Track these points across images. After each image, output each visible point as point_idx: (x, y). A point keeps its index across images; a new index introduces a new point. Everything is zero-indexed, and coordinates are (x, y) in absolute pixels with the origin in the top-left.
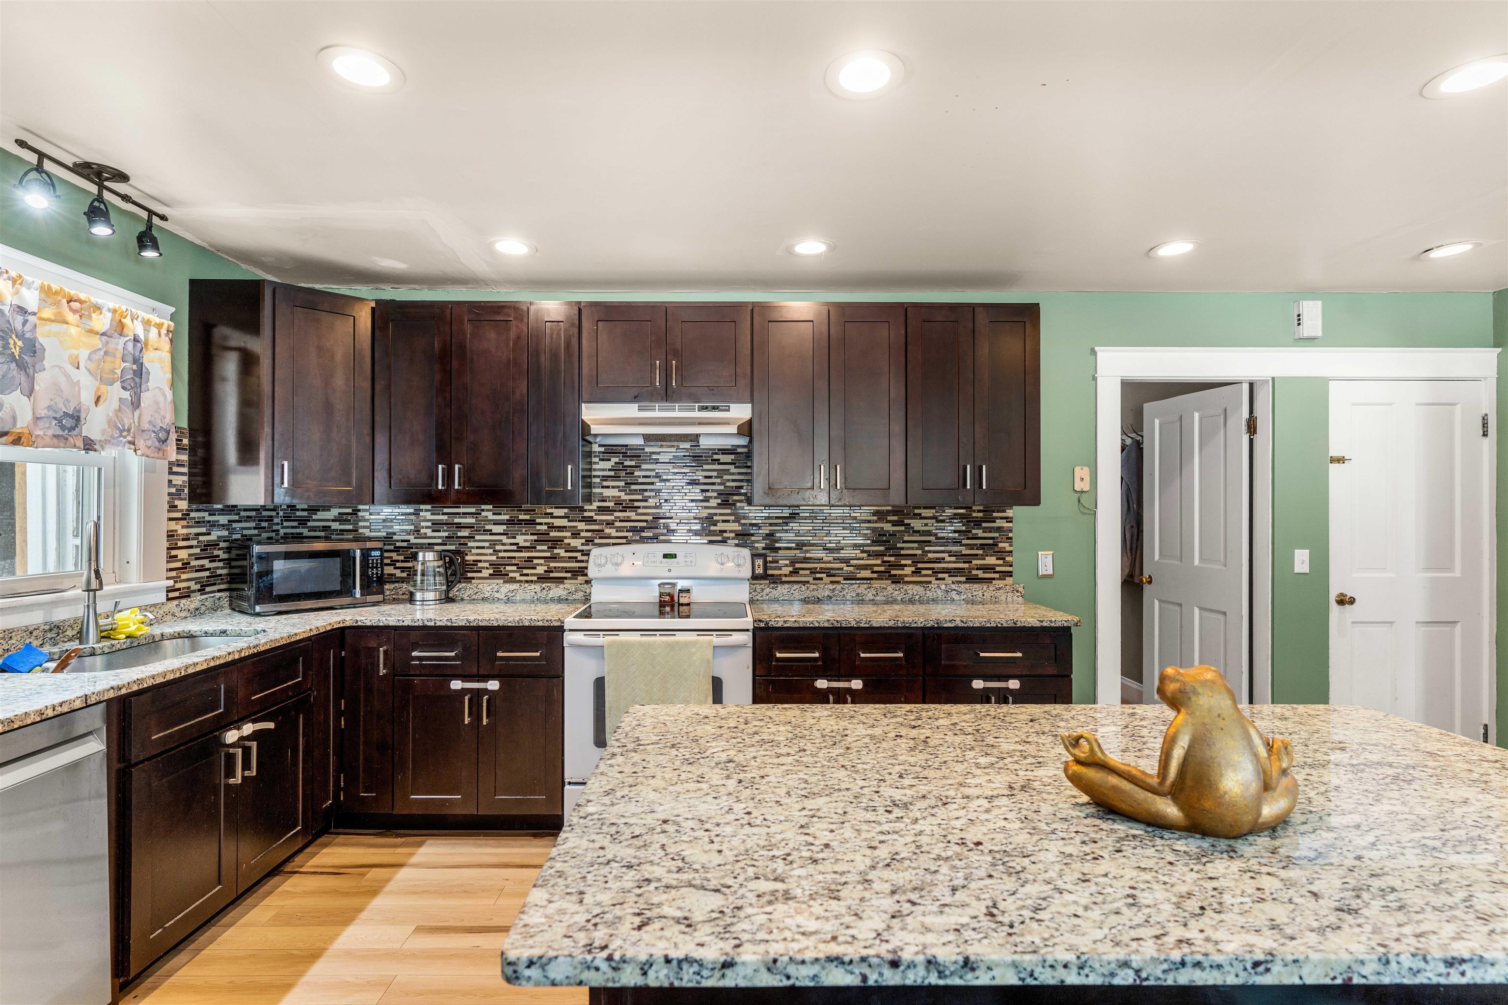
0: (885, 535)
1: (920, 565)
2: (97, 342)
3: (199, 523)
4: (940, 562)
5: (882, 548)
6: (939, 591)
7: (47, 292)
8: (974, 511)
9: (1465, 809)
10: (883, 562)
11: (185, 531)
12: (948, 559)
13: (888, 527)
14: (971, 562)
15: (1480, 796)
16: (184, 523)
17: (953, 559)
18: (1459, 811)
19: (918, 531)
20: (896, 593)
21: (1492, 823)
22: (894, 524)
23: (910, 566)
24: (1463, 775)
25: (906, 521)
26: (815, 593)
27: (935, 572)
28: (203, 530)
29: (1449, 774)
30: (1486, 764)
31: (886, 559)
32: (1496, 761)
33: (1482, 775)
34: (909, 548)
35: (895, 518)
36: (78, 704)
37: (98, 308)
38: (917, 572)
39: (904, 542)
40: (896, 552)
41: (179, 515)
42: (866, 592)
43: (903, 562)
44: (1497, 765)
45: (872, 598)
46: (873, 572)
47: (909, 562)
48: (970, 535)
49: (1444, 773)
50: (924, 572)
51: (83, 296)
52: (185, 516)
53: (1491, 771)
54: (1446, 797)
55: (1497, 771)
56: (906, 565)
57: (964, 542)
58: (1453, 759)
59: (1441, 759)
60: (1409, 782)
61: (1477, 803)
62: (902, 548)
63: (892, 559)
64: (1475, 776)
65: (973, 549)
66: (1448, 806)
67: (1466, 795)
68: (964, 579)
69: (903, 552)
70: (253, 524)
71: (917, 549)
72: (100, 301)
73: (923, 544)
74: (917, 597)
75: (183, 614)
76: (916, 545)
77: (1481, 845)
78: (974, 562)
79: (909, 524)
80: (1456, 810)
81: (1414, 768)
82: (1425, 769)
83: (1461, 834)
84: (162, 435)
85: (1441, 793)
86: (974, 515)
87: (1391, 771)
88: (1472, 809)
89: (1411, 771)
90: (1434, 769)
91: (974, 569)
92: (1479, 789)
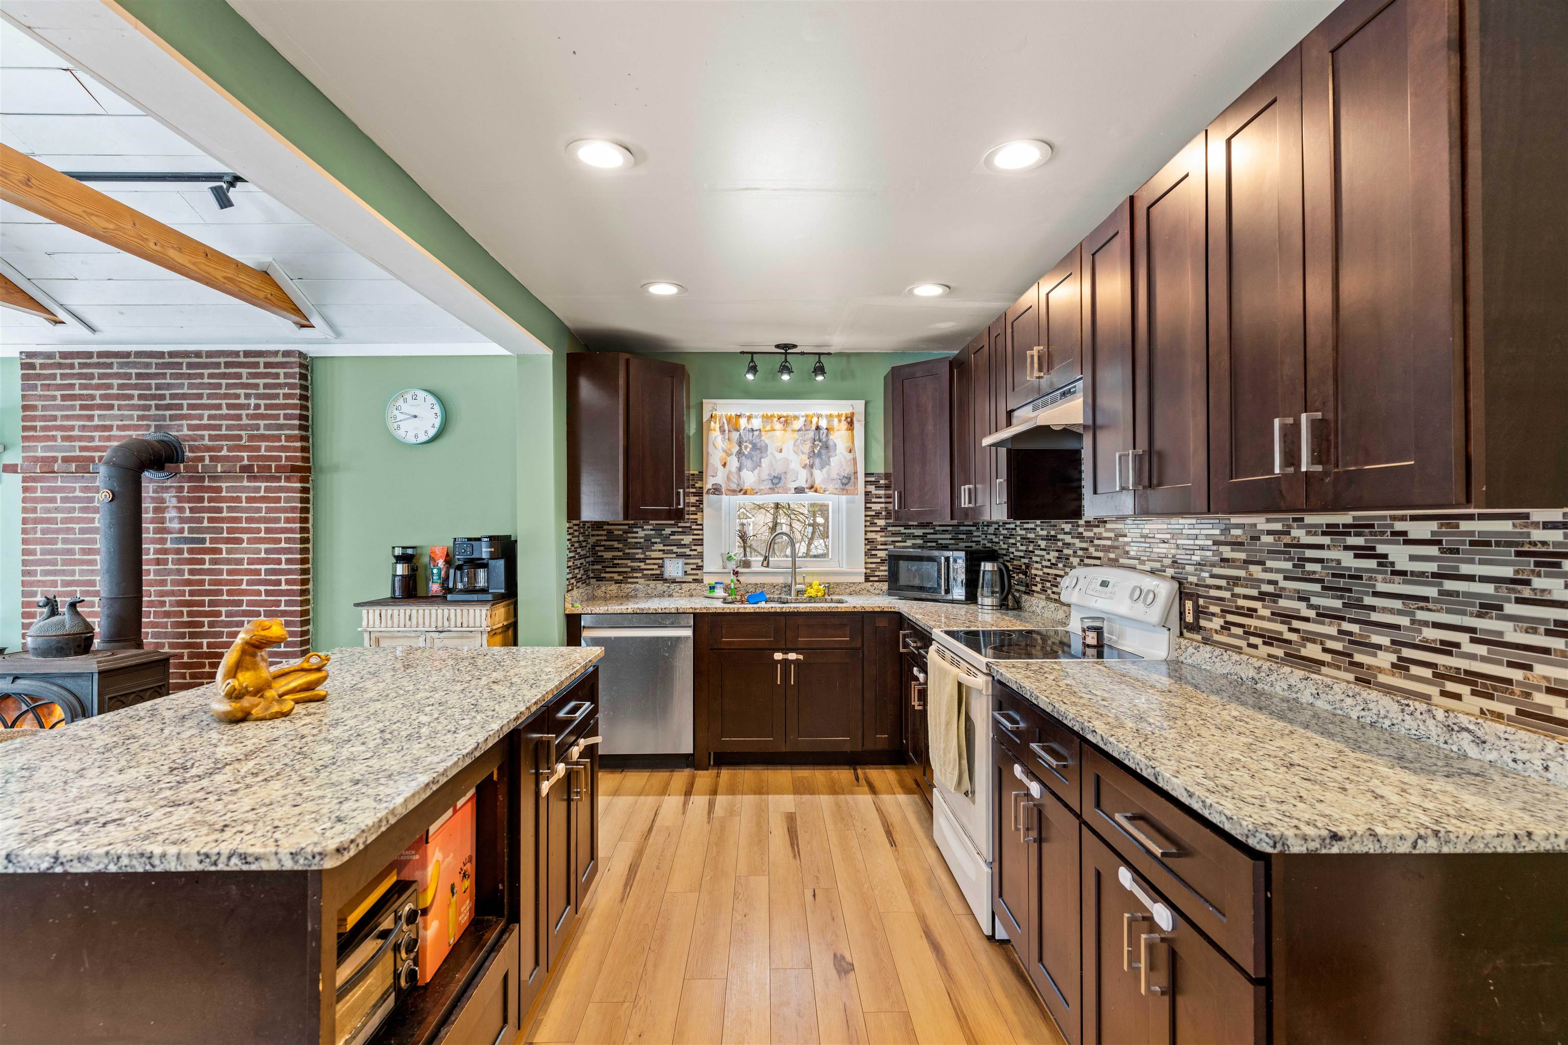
0: (1342, 576)
1: (1407, 653)
2: (796, 435)
3: (894, 534)
4: (1450, 653)
5: (1338, 604)
6: (1431, 723)
7: (767, 418)
8: (1536, 525)
9: (120, 766)
10: (1341, 632)
11: (883, 539)
12: (1468, 647)
13: (1348, 560)
14: (1529, 668)
15: (111, 779)
16: (883, 534)
17: (1482, 650)
18: (123, 763)
19: (1403, 573)
20: (1349, 701)
21: (97, 764)
22: (1363, 552)
23: (1387, 649)
24: (131, 795)
25: (1381, 549)
26: (1238, 668)
27: (1440, 676)
28: (900, 539)
29: (145, 790)
30: (115, 816)
31: (1346, 626)
32: (104, 825)
33: (115, 801)
34: (1384, 610)
35: (1360, 541)
36: (673, 611)
37: (796, 418)
38: (1402, 665)
39: (1376, 594)
40: (1361, 614)
41: (878, 529)
42: (1301, 686)
43: (1376, 639)
44: (102, 820)
45: (1311, 700)
46: (1325, 650)
47: (1385, 641)
48: (1526, 593)
49: (150, 788)
50: (1415, 670)
51: (785, 414)
52: (883, 529)
53: (107, 808)
54: (137, 769)
55: (101, 812)
56: (1379, 647)
57: (1511, 608)
58: (150, 809)
59: (162, 803)
60: (172, 770)
61: (112, 773)
62: (1373, 608)
63: (1355, 628)
64: (121, 797)
65: (1535, 631)
66: (132, 764)
67: (122, 776)
68: (1510, 710)
69: (1375, 617)
70: (950, 536)
71: (1400, 612)
72: (797, 413)
73: (1413, 604)
74: (1387, 723)
75: (877, 592)
76: (1398, 604)
77: (102, 750)
78: (1540, 669)
79: (1385, 556)
80: (125, 763)
81: (179, 782)
82: (168, 785)
83: (116, 751)
84: (844, 481)
85: (143, 770)
86: (1538, 535)
87: (194, 771)
88: (114, 768)
89: (178, 778)
90: (161, 789)
91: (1538, 688)
92: (113, 785)
